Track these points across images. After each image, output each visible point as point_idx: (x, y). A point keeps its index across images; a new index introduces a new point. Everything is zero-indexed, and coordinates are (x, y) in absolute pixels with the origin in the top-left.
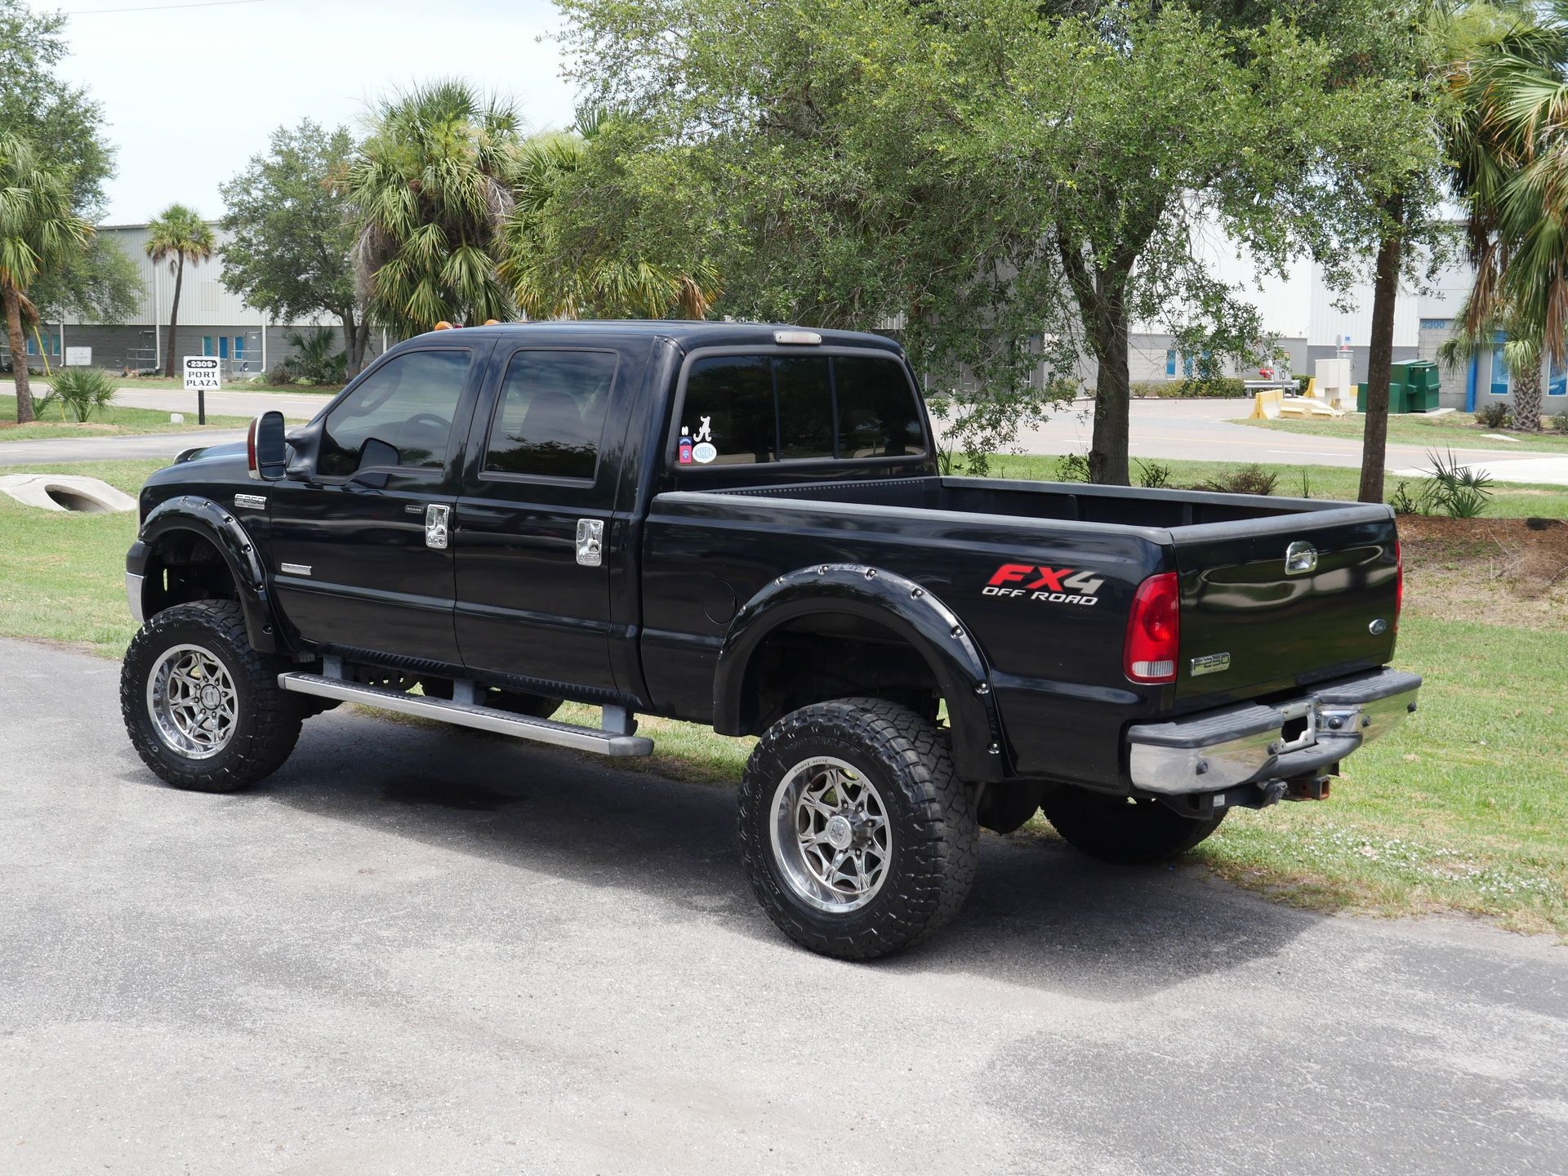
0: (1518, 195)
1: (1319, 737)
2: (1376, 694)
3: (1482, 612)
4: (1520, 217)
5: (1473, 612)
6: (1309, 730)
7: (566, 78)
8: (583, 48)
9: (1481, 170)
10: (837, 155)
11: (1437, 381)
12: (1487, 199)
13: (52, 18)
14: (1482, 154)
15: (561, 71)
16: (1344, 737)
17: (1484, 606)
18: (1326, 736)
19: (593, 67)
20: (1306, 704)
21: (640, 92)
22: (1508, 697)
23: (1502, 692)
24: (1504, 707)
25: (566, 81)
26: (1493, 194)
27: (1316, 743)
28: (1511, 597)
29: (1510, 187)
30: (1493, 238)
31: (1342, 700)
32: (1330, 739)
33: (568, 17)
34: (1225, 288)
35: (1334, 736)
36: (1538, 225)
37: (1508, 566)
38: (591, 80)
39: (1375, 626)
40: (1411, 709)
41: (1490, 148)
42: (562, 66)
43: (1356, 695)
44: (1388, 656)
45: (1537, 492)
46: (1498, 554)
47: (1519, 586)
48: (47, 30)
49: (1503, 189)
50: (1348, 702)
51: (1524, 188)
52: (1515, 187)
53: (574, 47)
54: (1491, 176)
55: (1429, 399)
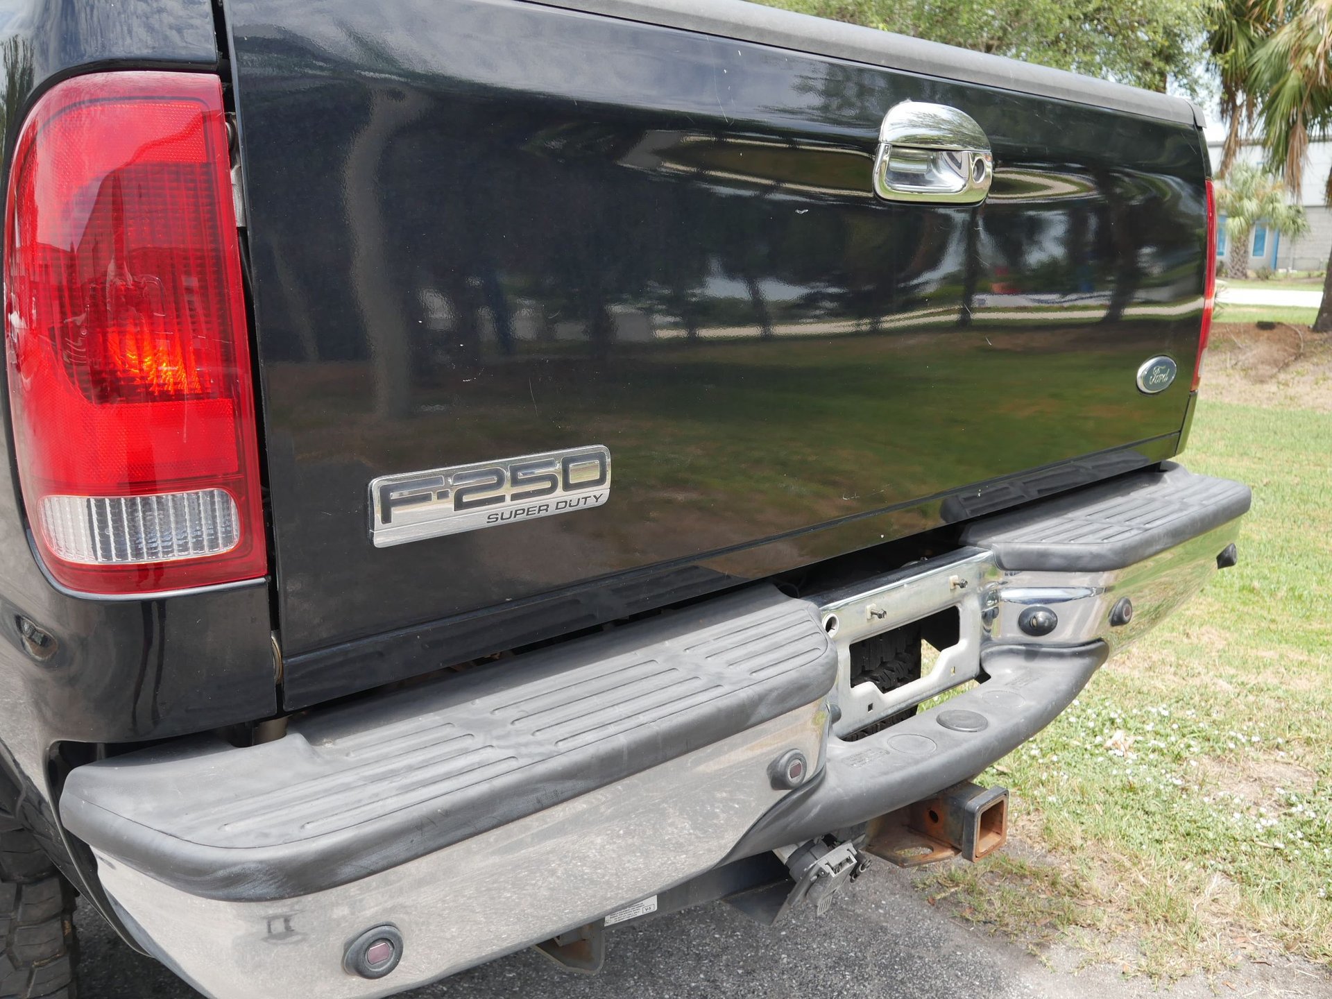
0: (1265, 58)
1: (992, 654)
2: (1148, 543)
3: (1221, 393)
4: (1266, 77)
5: (1214, 393)
6: (963, 644)
9: (1234, 40)
12: (1238, 64)
14: (1235, 29)
16: (1061, 656)
17: (1223, 388)
18: (1011, 652)
20: (954, 578)
22: (1253, 466)
23: (1246, 462)
24: (1251, 476)
26: (1244, 60)
27: (983, 677)
28: (1244, 381)
29: (1258, 53)
30: (1240, 98)
31: (1056, 561)
32: (1020, 662)
35: (1031, 653)
36: (1281, 82)
37: (1242, 357)
39: (1151, 370)
40: (1225, 561)
41: (1243, 24)
43: (1095, 549)
44: (1175, 442)
45: (1254, 310)
46: (1234, 347)
47: (1253, 373)
49: (1251, 56)
50: (1071, 565)
51: (1270, 51)
52: (1262, 54)
54: (1243, 45)
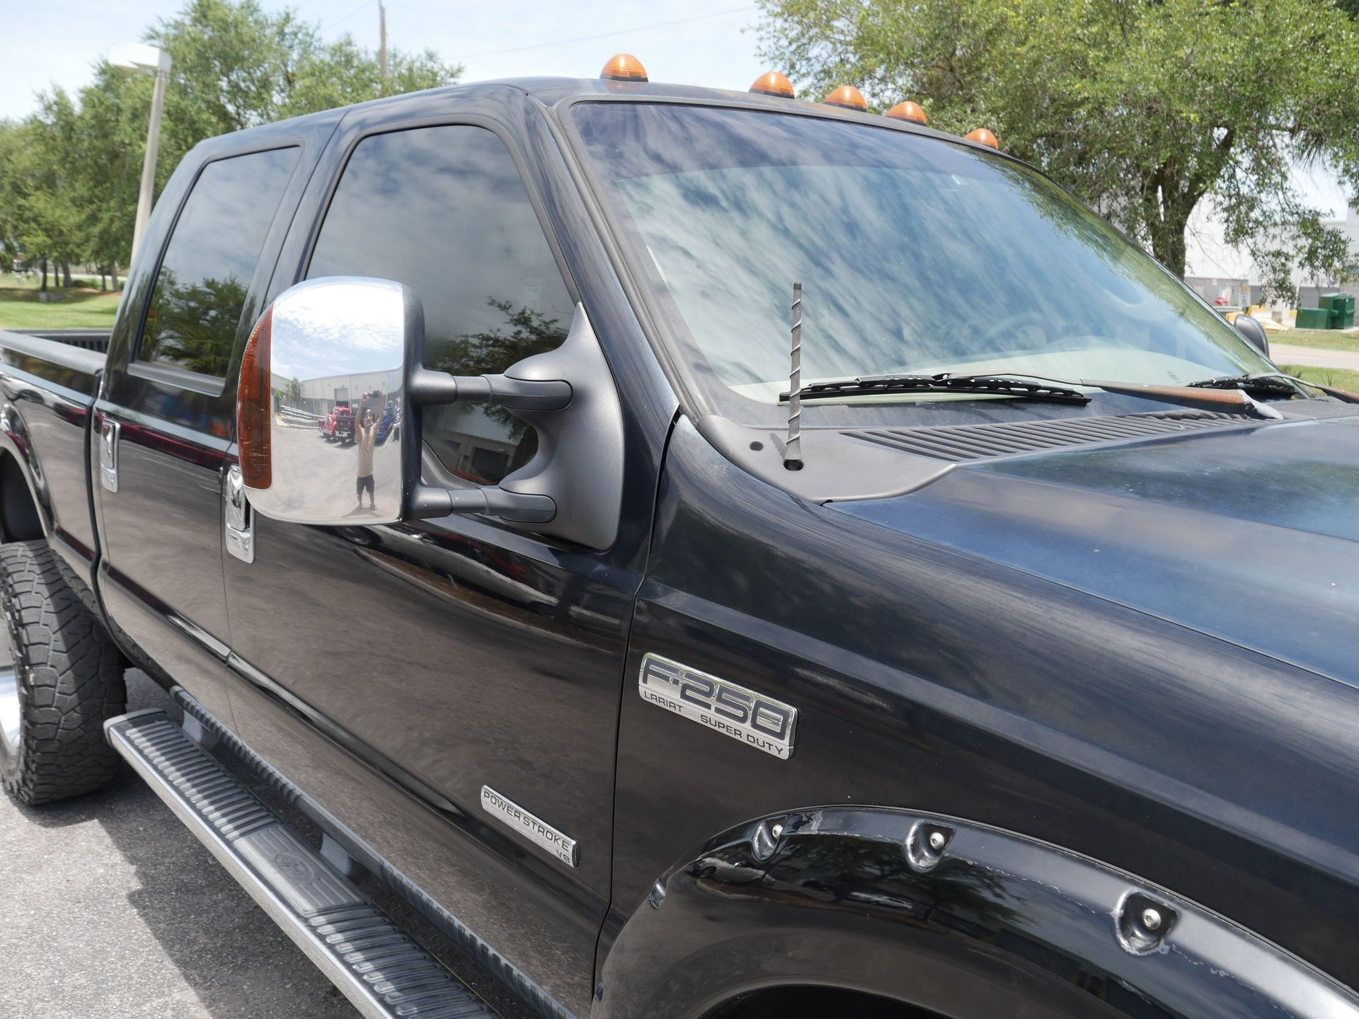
7: (762, 59)
8: (776, 34)
10: (973, 111)
11: (1353, 308)
13: (456, 67)
15: (758, 52)
19: (782, 50)
21: (818, 68)
25: (762, 63)
33: (764, 12)
34: (1318, 214)
38: (781, 59)
42: (759, 48)
48: (452, 76)
53: (768, 36)
55: (1346, 321)
